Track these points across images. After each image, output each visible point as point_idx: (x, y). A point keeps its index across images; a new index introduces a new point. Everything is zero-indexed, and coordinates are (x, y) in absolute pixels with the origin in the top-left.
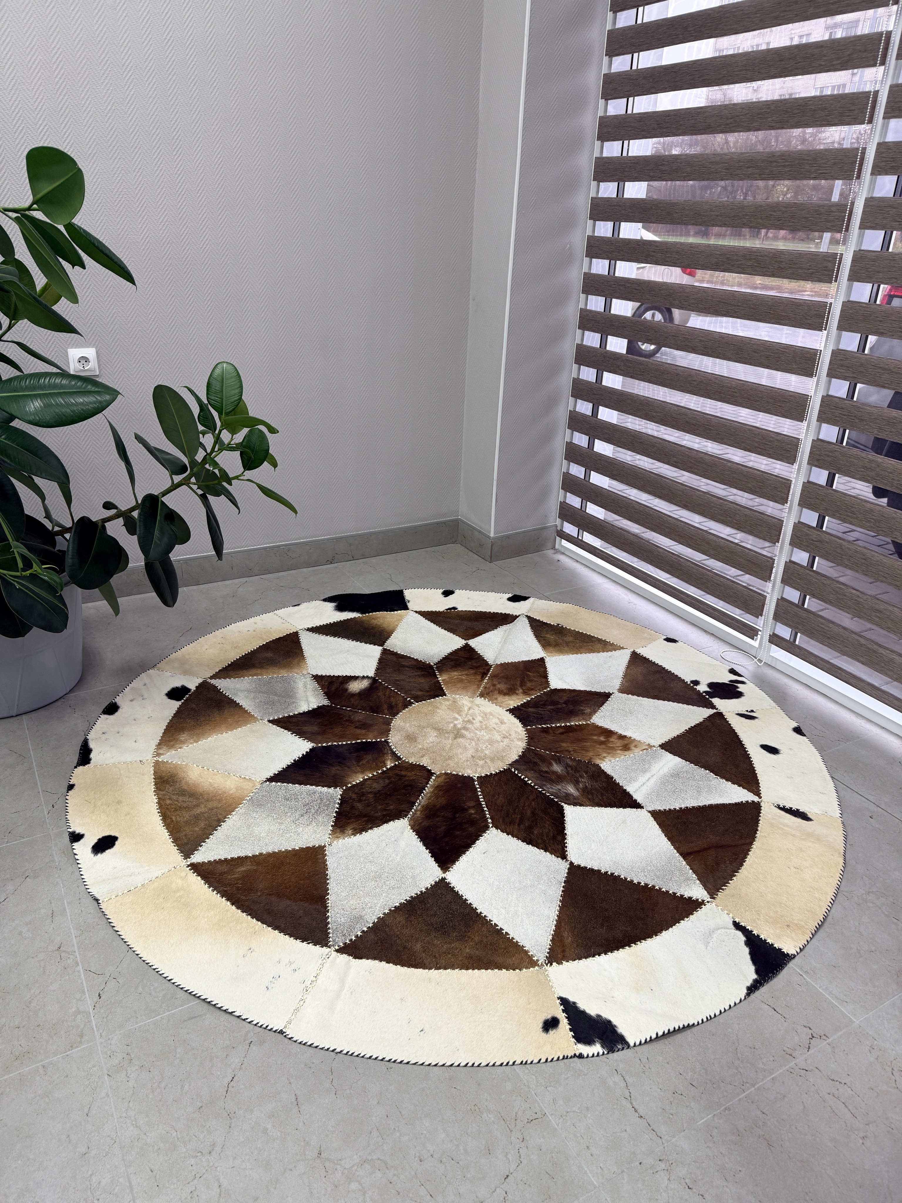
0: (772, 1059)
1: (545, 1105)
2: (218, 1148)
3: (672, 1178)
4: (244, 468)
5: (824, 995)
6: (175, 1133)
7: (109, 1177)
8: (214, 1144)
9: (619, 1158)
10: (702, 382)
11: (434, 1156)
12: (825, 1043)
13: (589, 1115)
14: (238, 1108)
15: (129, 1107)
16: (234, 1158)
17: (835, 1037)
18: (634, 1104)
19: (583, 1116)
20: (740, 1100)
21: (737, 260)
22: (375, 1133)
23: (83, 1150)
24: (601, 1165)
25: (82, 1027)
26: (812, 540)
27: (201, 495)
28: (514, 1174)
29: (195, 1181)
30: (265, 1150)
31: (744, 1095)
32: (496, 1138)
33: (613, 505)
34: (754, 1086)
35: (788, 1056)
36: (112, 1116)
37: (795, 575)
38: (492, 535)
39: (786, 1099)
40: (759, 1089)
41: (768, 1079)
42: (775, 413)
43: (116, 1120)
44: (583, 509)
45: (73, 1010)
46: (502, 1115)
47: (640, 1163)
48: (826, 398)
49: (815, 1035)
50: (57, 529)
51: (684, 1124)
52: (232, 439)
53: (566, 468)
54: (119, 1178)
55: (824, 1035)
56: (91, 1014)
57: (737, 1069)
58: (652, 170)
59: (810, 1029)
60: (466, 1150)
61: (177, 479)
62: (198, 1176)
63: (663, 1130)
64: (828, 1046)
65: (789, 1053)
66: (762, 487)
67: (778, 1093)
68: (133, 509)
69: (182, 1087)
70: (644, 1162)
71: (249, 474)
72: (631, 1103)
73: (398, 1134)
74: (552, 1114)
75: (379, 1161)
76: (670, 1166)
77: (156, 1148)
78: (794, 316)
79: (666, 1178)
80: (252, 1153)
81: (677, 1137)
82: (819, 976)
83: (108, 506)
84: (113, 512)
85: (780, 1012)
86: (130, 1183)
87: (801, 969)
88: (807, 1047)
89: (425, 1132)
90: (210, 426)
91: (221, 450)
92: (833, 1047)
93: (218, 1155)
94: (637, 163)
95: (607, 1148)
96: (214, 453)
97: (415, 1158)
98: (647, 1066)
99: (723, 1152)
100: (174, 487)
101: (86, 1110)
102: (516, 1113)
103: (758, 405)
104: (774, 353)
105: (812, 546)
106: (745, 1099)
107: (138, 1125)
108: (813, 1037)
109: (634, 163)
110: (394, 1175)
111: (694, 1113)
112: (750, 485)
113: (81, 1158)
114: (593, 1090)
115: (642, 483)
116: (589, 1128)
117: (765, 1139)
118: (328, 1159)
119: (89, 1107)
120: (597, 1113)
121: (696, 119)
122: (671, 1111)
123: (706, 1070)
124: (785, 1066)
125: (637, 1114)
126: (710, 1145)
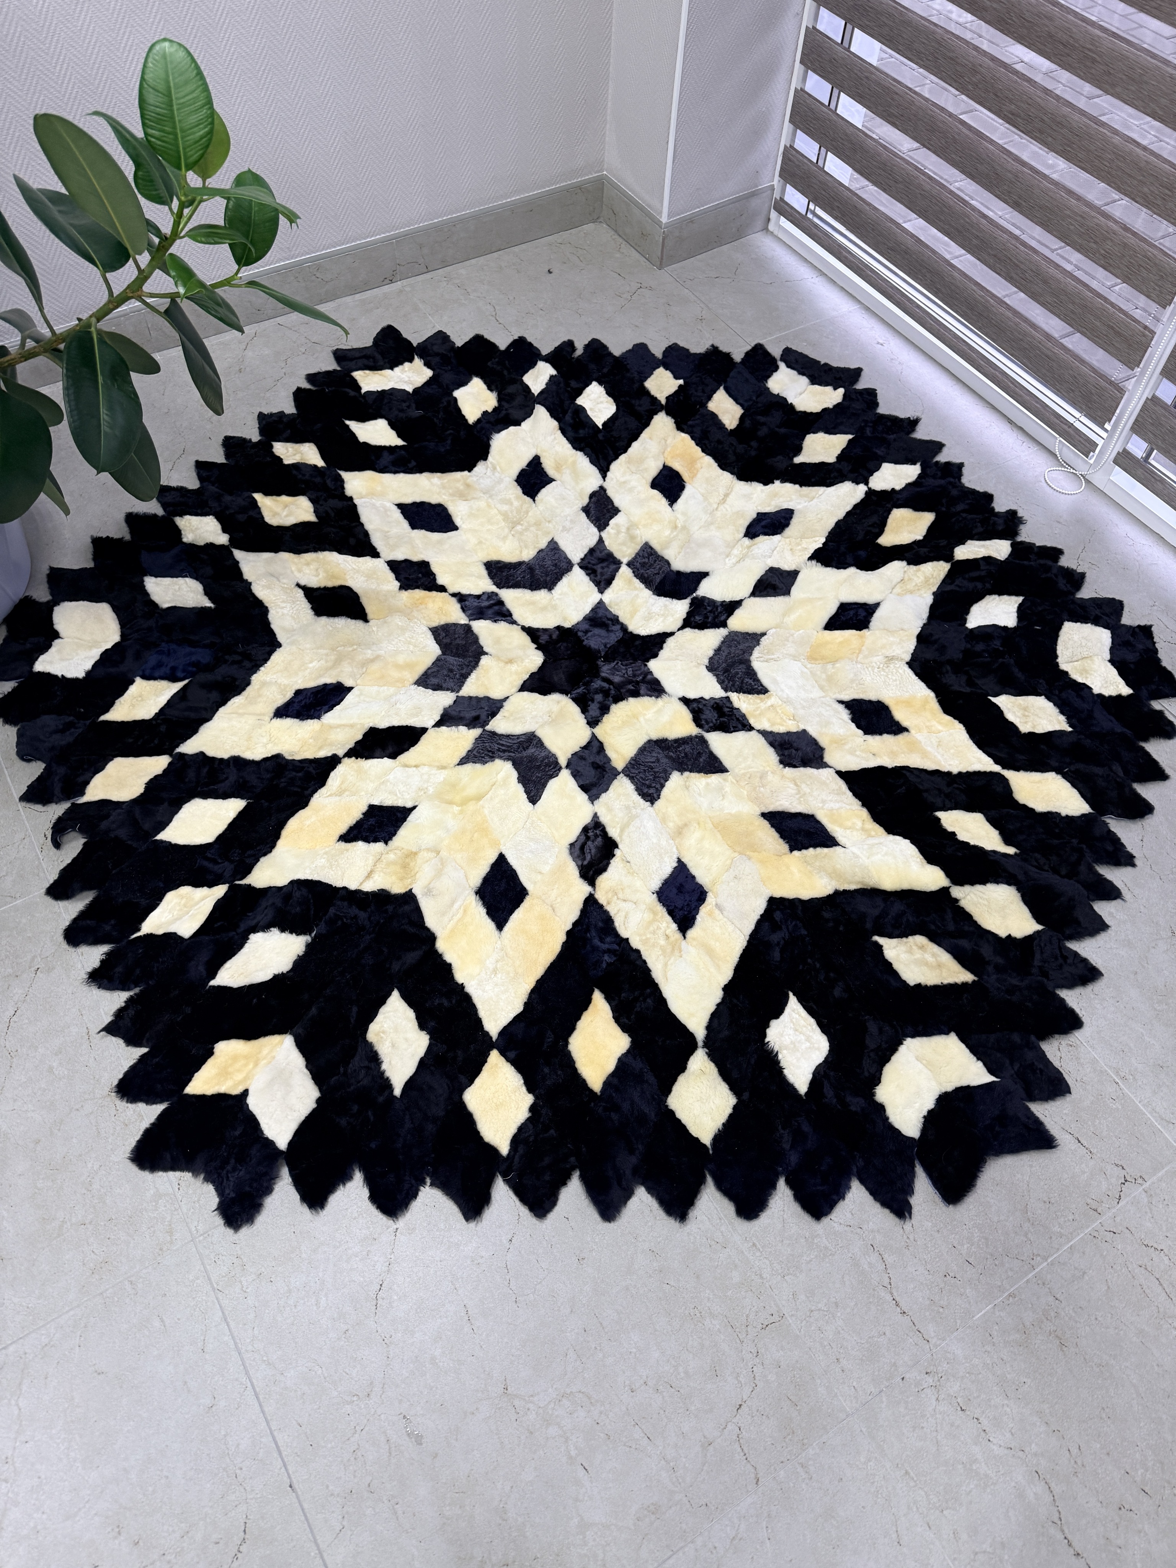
0: (1071, 1218)
1: (784, 1302)
2: (377, 1392)
3: (941, 1398)
4: (239, 264)
5: (1144, 1114)
6: (320, 1370)
8: (372, 1383)
9: (876, 1373)
11: (649, 1383)
12: (1141, 1189)
13: (839, 1314)
14: (394, 1330)
15: (253, 1337)
16: (400, 1402)
17: (1154, 1178)
18: (895, 1294)
19: (831, 1315)
20: (1028, 1281)
22: (572, 1356)
23: (208, 1401)
24: (855, 1384)
28: (749, 1403)
29: (357, 1435)
30: (436, 1388)
31: (1034, 1273)
32: (724, 1354)
34: (1046, 1260)
35: (1092, 1212)
36: (235, 1350)
38: (666, 219)
39: (1086, 1278)
40: (1052, 1263)
41: (1065, 1247)
43: (241, 1356)
44: (819, 163)
46: (730, 1319)
47: (903, 1379)
49: (1128, 1178)
51: (958, 1321)
53: (800, 81)
54: (261, 1437)
55: (1141, 1177)
57: (1026, 1235)
59: (1123, 1168)
60: (686, 1373)
62: (358, 1428)
63: (930, 1330)
64: (1144, 1195)
65: (1094, 1207)
67: (1076, 1268)
69: (317, 1304)
70: (907, 1376)
71: (250, 273)
72: (892, 1294)
73: (601, 1355)
74: (792, 1315)
75: (581, 1395)
76: (939, 1381)
77: (299, 1392)
79: (934, 1398)
80: (421, 1393)
81: (948, 1339)
82: (1140, 1083)
85: (1085, 1144)
87: (1117, 1074)
88: (1118, 1197)
89: (634, 1350)
92: (1151, 1196)
93: (378, 1398)
95: (862, 1360)
97: (625, 1387)
98: (911, 1237)
99: (1005, 1358)
100: (116, 301)
101: (199, 1347)
102: (747, 1316)
106: (1034, 1280)
107: (270, 1363)
108: (1126, 1181)
110: (601, 1413)
111: (970, 1303)
113: (208, 1412)
114: (843, 1278)
116: (839, 1332)
117: (1057, 1336)
118: (516, 1396)
119: (201, 1341)
120: (848, 1310)
122: (942, 1302)
123: (986, 1239)
124: (1087, 1228)
125: (898, 1309)
126: (989, 1349)
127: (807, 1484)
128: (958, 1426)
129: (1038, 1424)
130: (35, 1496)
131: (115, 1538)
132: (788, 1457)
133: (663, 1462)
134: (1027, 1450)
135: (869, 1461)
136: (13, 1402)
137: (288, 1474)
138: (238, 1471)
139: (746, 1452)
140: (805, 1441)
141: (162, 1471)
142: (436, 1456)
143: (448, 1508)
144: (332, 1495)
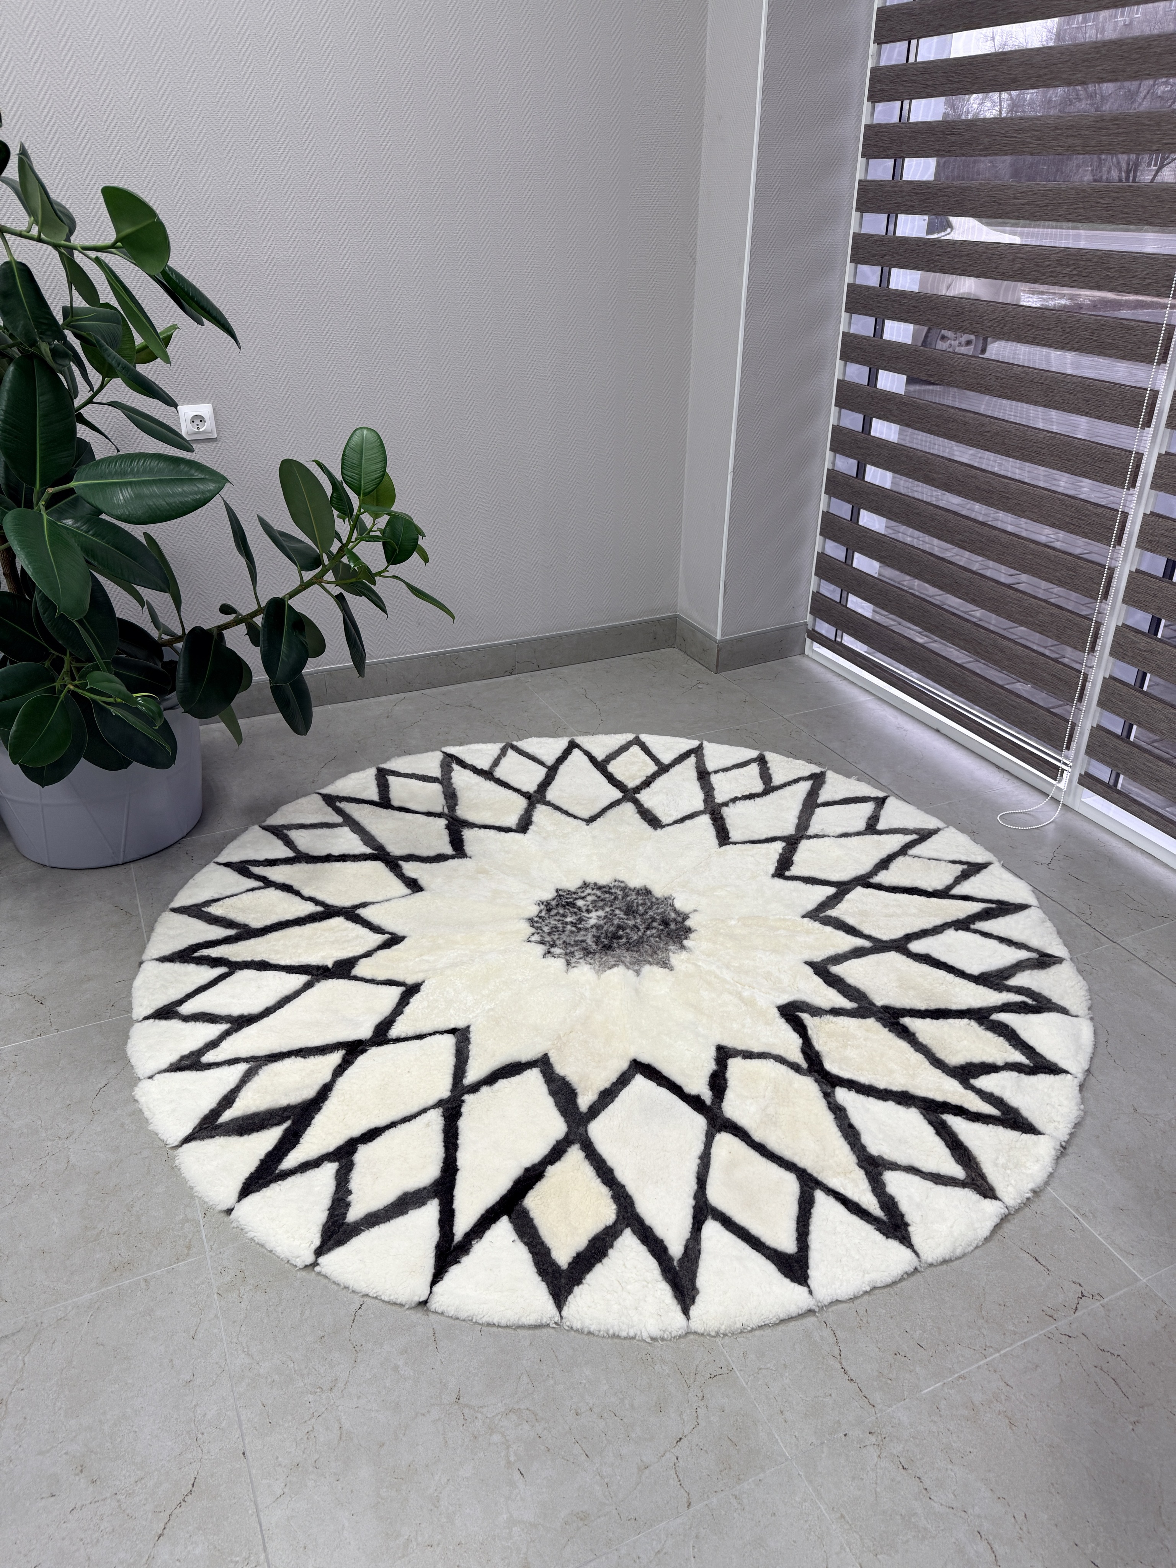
0: (1026, 1320)
1: (733, 1359)
2: (341, 1385)
3: (884, 1454)
4: (388, 561)
5: (1104, 1244)
6: (292, 1365)
7: (216, 1409)
8: (336, 1380)
9: (819, 1427)
10: (997, 433)
11: (594, 1410)
12: (1098, 1304)
13: (787, 1374)
14: (366, 1341)
15: (240, 1331)
16: (359, 1397)
17: (1112, 1297)
18: (844, 1364)
19: (778, 1374)
20: (979, 1367)
21: (1050, 266)
22: (525, 1379)
23: (188, 1378)
24: (796, 1434)
25: (190, 1237)
26: (1140, 650)
27: (336, 596)
28: (689, 1438)
29: (313, 1420)
30: (394, 1391)
31: (985, 1361)
32: (670, 1394)
33: (880, 597)
34: (999, 1352)
35: (1048, 1318)
36: (222, 1340)
37: (1116, 696)
38: (718, 637)
40: (1005, 1355)
41: (1019, 1344)
42: (1094, 477)
43: (225, 1346)
44: (843, 603)
45: (181, 1217)
46: (680, 1367)
47: (845, 1435)
48: (1163, 457)
49: (1085, 1293)
50: (165, 637)
51: (906, 1393)
52: (374, 525)
53: (821, 547)
54: (227, 1410)
55: (1098, 1294)
56: (201, 1222)
57: (979, 1329)
58: (938, 141)
59: (1080, 1285)
60: (632, 1406)
61: (308, 575)
62: (316, 1414)
63: (877, 1397)
64: (1101, 1309)
65: (1049, 1314)
66: (1073, 577)
67: (1029, 1362)
68: (254, 614)
69: (302, 1313)
70: (850, 1433)
71: (394, 569)
72: (841, 1363)
73: (552, 1382)
74: (741, 1370)
75: (528, 1411)
76: (882, 1441)
77: (270, 1380)
78: (1124, 344)
79: (875, 1455)
80: (380, 1392)
81: (894, 1407)
82: (1100, 1220)
83: (226, 609)
84: (232, 617)
85: (1043, 1263)
86: (239, 1417)
87: (1077, 1211)
88: (1074, 1308)
89: (584, 1381)
90: (346, 510)
91: (359, 540)
92: (1108, 1310)
93: (340, 1391)
94: (919, 132)
95: (805, 1414)
96: (351, 544)
97: (570, 1410)
98: (865, 1320)
99: (951, 1428)
100: (304, 586)
101: (192, 1333)
102: (697, 1366)
103: (1072, 466)
104: (1096, 395)
105: (1139, 658)
106: (986, 1366)
107: (250, 1353)
108: (1083, 1296)
109: (915, 132)
110: (545, 1429)
111: (919, 1379)
112: (1058, 574)
113: (185, 1386)
114: (794, 1345)
115: (918, 568)
116: (785, 1389)
117: (1007, 1416)
118: (467, 1406)
119: (195, 1328)
120: (797, 1372)
121: (997, 70)
122: (890, 1375)
123: (939, 1328)
124: (1042, 1330)
125: (847, 1377)
126: (936, 1419)
127: (739, 1514)
128: (899, 1482)
129: (983, 1489)
130: (17, 1432)
131: (78, 1475)
132: (723, 1488)
133: (598, 1477)
134: (970, 1511)
135: (805, 1501)
136: (20, 1358)
137: (244, 1443)
138: (200, 1436)
139: (681, 1479)
140: (742, 1477)
141: (133, 1426)
142: (382, 1445)
143: (385, 1490)
144: (280, 1465)
